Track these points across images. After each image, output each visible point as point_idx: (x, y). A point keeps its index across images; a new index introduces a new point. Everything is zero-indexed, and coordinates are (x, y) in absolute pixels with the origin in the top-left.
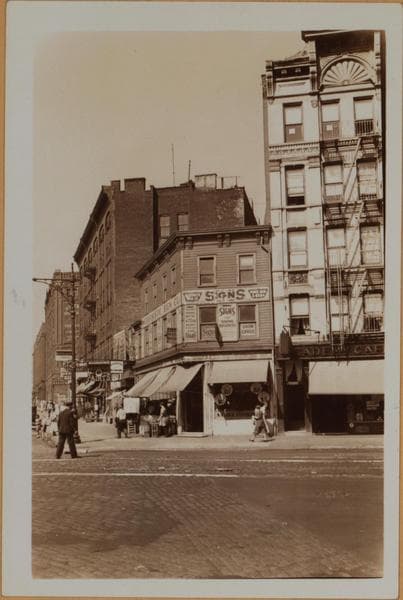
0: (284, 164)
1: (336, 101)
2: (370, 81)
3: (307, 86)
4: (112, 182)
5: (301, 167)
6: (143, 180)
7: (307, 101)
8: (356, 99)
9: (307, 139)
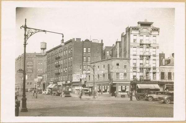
0: (133, 46)
1: (143, 36)
2: (149, 33)
3: (138, 32)
4: (73, 39)
5: (136, 47)
6: (80, 39)
7: (138, 35)
8: (146, 36)
9: (137, 42)
